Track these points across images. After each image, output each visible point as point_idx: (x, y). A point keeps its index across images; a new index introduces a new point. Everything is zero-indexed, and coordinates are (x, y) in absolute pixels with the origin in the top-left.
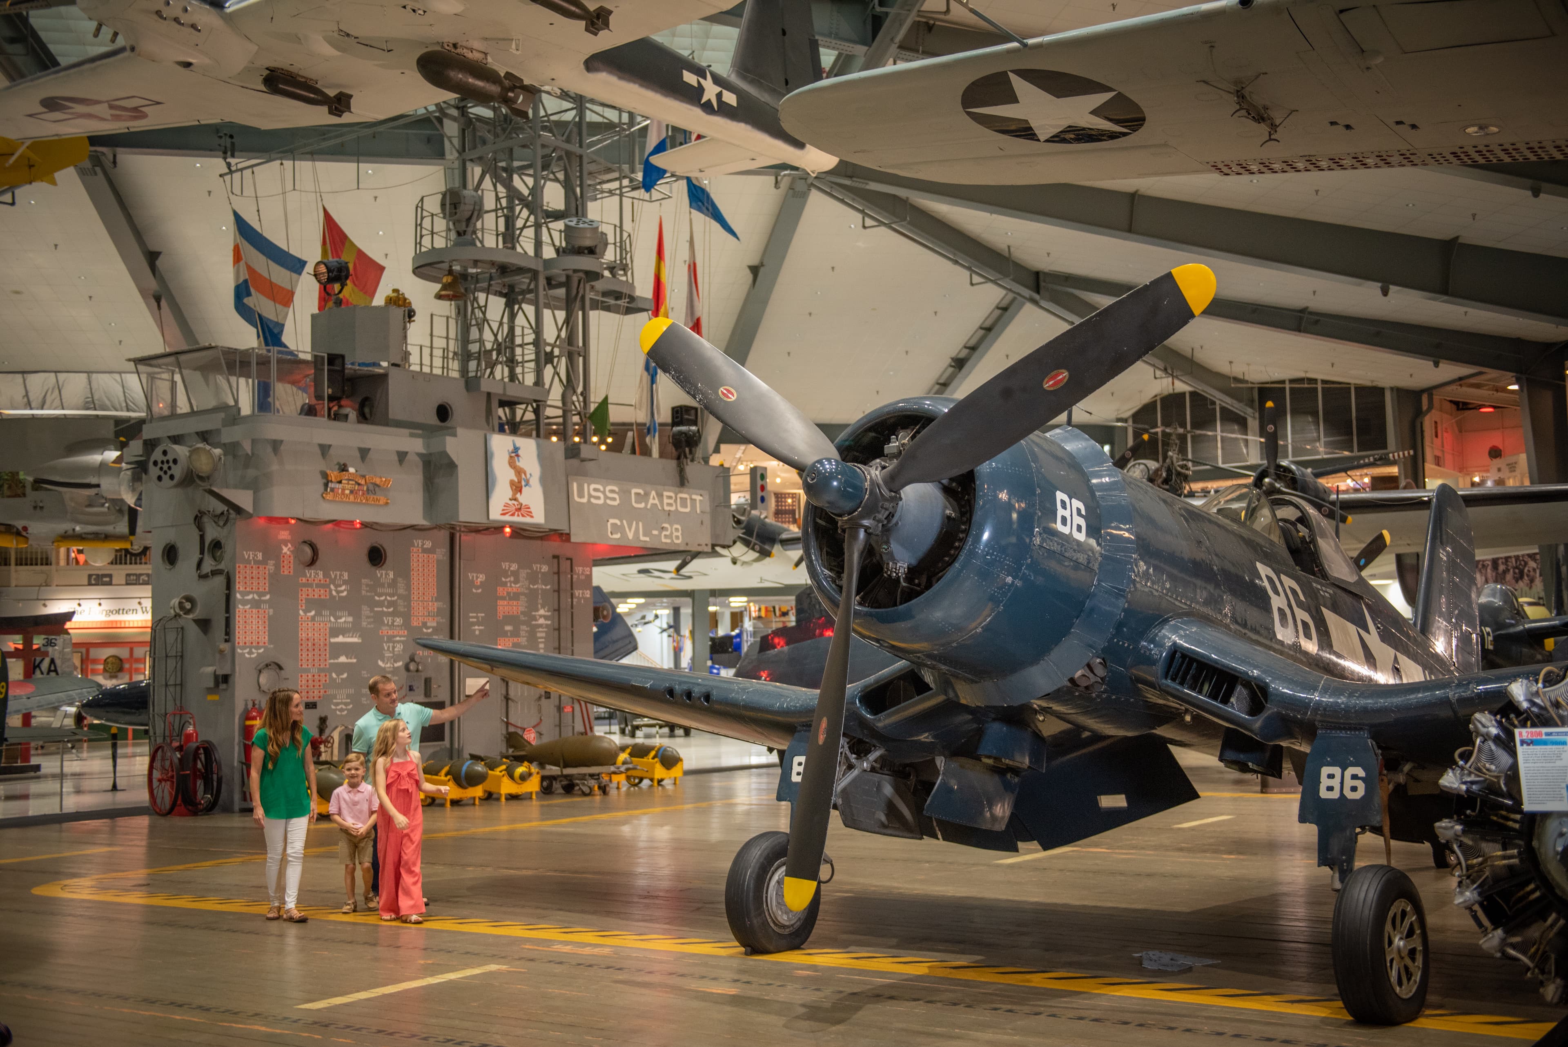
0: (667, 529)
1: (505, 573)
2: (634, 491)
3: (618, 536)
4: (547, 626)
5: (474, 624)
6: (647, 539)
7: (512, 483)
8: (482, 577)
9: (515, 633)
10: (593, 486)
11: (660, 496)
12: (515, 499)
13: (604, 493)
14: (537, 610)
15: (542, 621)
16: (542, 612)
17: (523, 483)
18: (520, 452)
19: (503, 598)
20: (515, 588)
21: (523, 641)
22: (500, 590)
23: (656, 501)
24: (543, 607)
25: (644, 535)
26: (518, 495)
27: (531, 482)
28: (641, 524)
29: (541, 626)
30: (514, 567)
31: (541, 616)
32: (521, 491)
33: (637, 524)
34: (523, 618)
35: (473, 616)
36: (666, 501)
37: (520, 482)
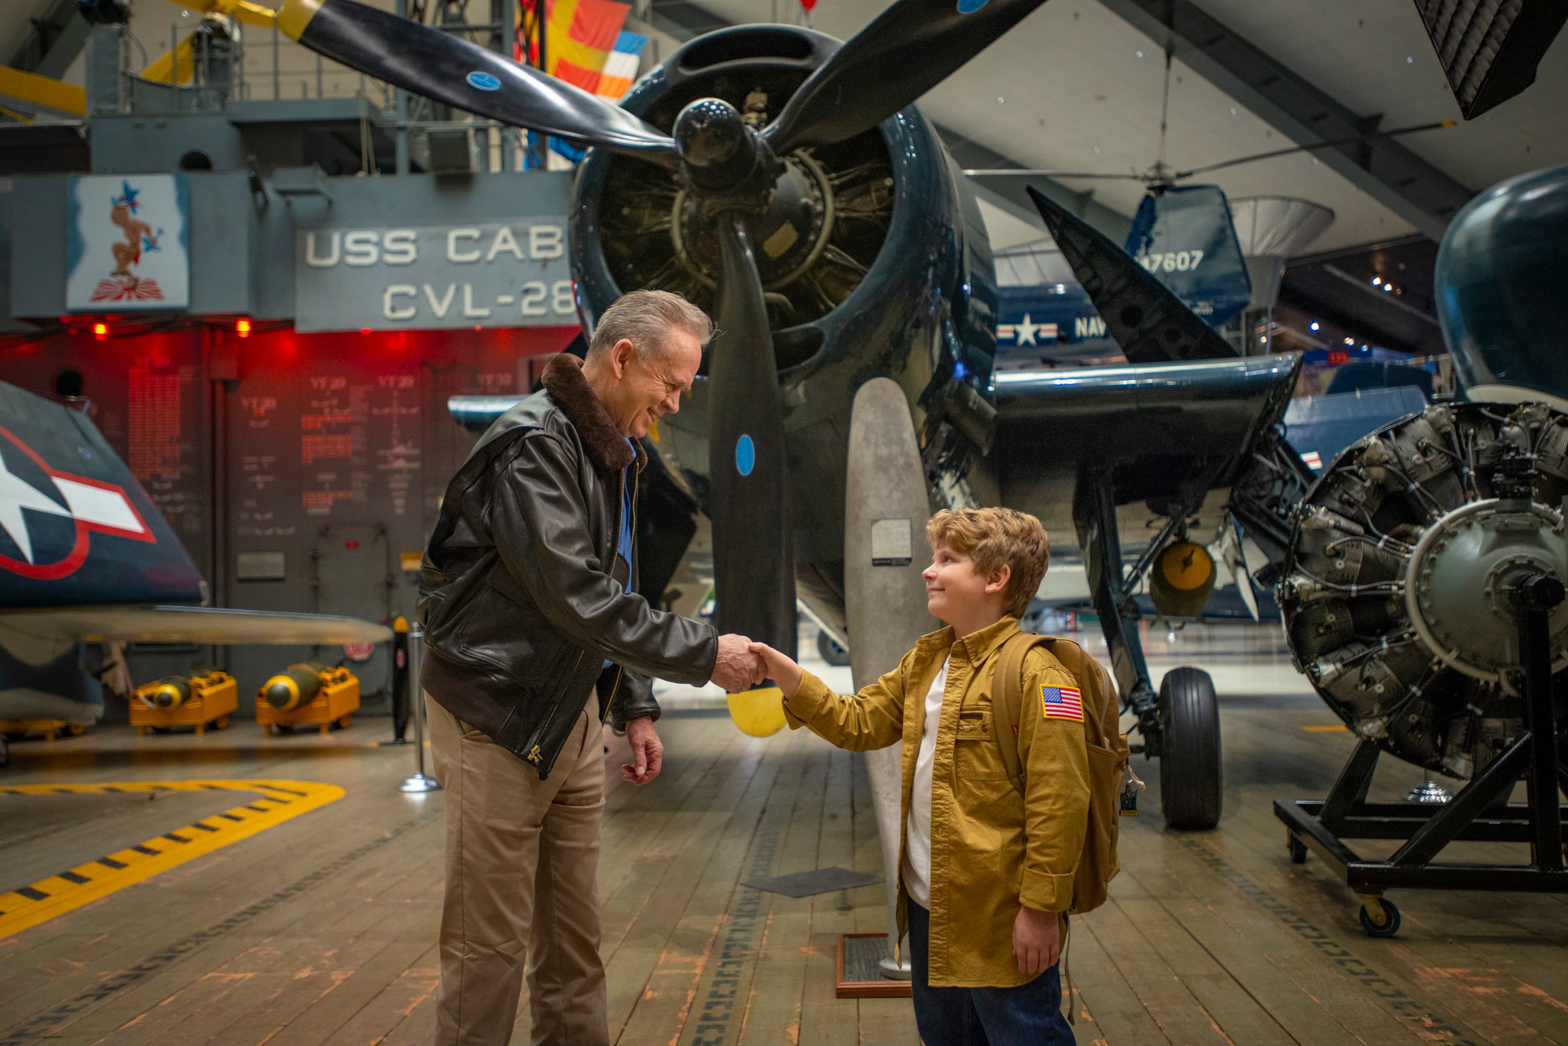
0: (536, 291)
1: (320, 395)
2: (453, 234)
3: (410, 313)
4: (411, 471)
5: (254, 473)
6: (484, 312)
7: (118, 249)
8: (269, 403)
9: (343, 483)
10: (352, 236)
11: (521, 236)
12: (125, 273)
13: (379, 244)
14: (391, 447)
15: (400, 464)
16: (400, 449)
17: (142, 246)
18: (138, 198)
19: (315, 432)
20: (340, 416)
21: (358, 495)
22: (307, 421)
23: (512, 245)
24: (403, 440)
25: (475, 305)
26: (131, 267)
27: (161, 242)
28: (468, 291)
29: (399, 471)
30: (338, 383)
31: (397, 457)
32: (136, 259)
33: (459, 291)
34: (356, 460)
35: (250, 463)
36: (535, 242)
37: (135, 245)
